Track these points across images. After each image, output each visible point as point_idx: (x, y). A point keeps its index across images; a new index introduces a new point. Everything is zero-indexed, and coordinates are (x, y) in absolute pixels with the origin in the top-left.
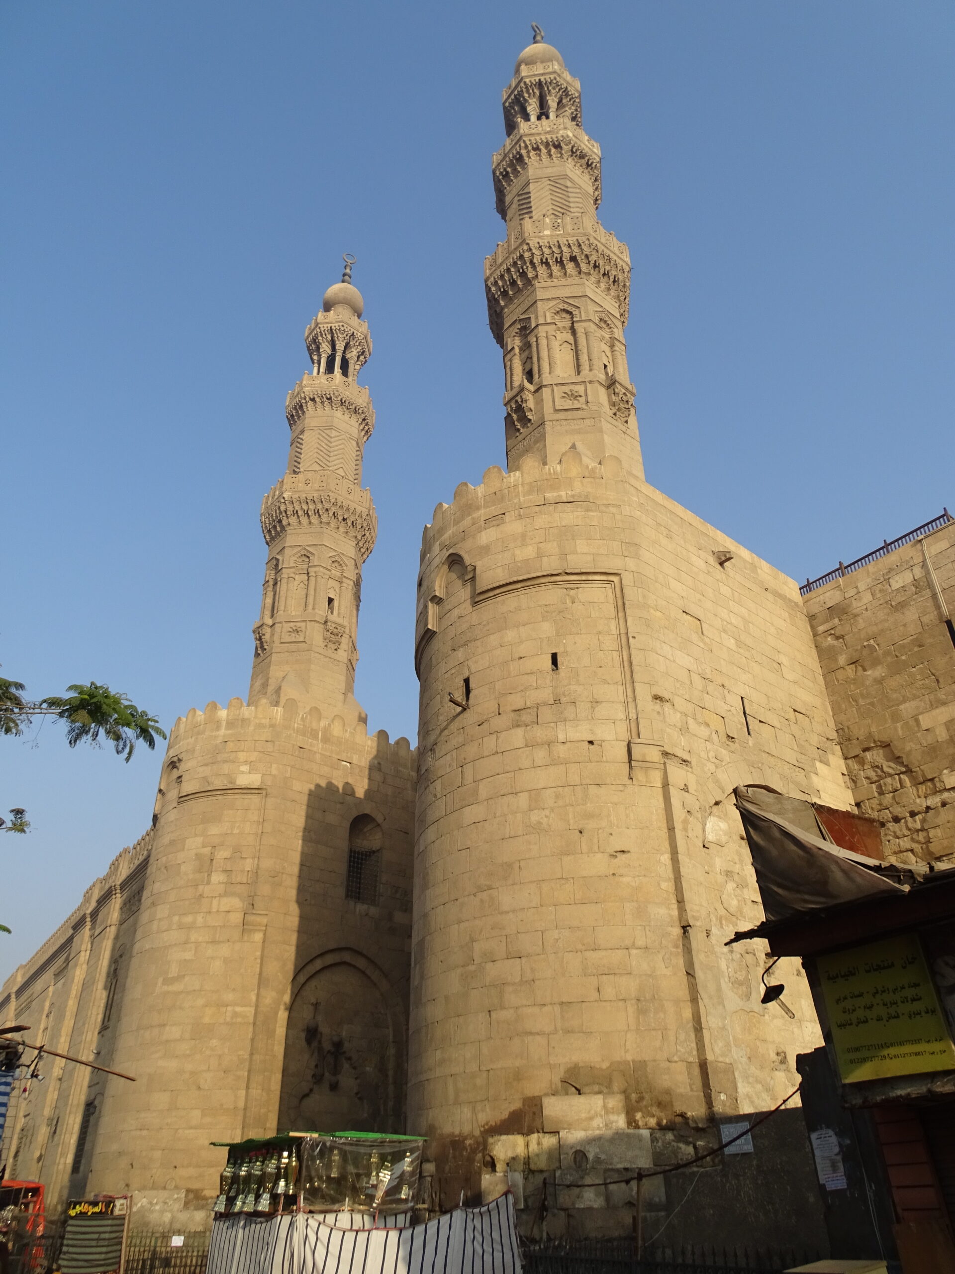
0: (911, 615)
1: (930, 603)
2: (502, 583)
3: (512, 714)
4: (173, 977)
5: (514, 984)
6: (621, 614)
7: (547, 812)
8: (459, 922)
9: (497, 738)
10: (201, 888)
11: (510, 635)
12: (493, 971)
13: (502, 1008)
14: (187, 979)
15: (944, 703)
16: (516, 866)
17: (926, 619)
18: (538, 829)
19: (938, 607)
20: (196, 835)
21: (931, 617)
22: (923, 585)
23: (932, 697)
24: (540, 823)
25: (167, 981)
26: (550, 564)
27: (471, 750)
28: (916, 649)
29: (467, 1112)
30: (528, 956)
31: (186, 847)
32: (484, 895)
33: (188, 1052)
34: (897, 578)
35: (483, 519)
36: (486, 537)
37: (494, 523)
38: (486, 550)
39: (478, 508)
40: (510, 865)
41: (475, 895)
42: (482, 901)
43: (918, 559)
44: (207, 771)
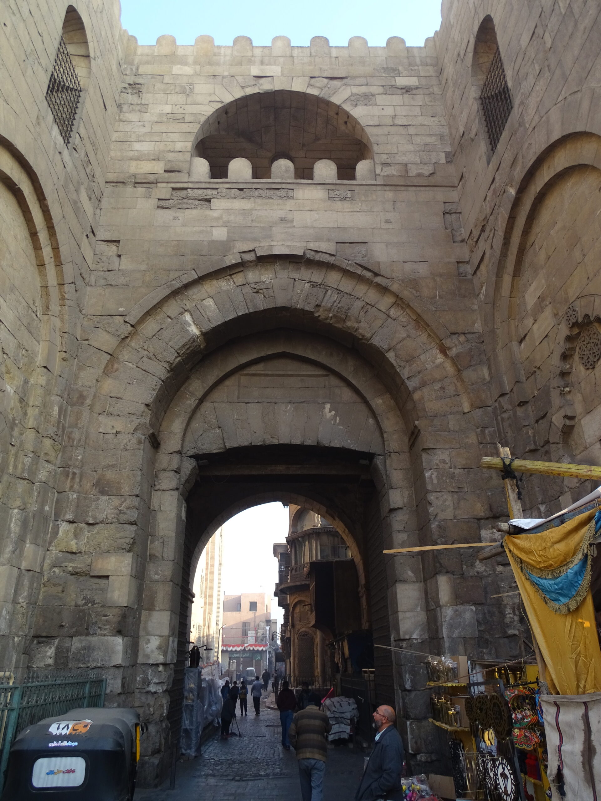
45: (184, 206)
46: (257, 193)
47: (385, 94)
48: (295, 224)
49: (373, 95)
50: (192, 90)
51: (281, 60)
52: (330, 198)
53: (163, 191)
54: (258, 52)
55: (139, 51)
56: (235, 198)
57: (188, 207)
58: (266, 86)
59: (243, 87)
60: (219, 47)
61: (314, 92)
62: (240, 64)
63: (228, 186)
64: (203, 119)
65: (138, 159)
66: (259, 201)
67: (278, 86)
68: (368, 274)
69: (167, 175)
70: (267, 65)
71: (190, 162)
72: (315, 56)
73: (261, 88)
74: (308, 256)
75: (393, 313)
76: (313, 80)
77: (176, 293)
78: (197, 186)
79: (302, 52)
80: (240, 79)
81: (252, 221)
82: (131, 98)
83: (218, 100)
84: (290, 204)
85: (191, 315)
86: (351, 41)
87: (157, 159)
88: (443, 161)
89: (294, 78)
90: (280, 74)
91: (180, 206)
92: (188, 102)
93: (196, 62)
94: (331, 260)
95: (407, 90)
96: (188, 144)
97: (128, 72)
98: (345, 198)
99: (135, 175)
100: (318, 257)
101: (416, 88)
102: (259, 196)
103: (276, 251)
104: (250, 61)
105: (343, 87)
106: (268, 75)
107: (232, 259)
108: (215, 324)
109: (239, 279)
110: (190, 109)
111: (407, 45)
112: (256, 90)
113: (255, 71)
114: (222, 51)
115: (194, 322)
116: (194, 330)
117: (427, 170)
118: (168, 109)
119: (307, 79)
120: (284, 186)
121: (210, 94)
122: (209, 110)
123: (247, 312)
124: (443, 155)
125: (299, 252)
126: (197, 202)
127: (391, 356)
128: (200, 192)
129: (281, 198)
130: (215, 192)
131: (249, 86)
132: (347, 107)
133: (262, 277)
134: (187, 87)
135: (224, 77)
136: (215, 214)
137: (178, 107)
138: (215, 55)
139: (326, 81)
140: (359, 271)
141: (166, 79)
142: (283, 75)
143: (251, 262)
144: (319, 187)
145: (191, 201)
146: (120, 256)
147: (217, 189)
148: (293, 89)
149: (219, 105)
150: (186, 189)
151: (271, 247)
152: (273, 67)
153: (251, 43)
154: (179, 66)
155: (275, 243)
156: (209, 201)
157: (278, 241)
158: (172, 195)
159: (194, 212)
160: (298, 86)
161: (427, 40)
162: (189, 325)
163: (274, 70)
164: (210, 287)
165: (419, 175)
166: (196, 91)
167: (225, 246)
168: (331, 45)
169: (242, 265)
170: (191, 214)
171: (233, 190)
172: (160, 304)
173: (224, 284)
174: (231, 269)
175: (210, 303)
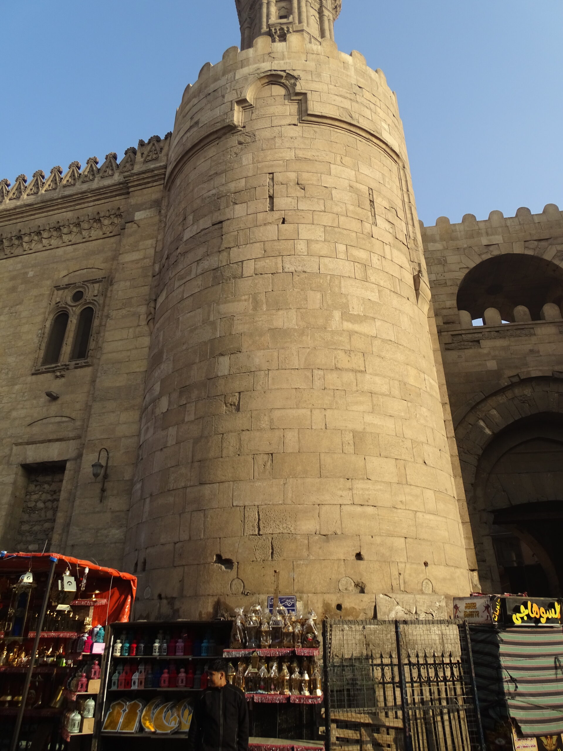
4: (358, 315)
10: (367, 226)
14: (378, 323)
20: (343, 164)
25: (346, 316)
31: (333, 172)
33: (403, 414)
44: (347, 104)
45: (463, 347)
46: (509, 333)
48: (541, 354)
50: (445, 261)
51: (500, 230)
52: (561, 332)
53: (446, 337)
54: (482, 226)
56: (495, 338)
57: (466, 347)
58: (496, 253)
59: (480, 255)
60: (454, 225)
61: (530, 253)
62: (472, 237)
63: (488, 330)
64: (459, 282)
66: (512, 339)
67: (504, 251)
69: (446, 326)
70: (491, 235)
71: (458, 315)
72: (523, 224)
73: (492, 254)
74: (556, 376)
76: (527, 243)
77: (474, 408)
78: (467, 332)
79: (513, 222)
80: (476, 249)
81: (511, 354)
83: (465, 266)
84: (534, 339)
85: (484, 422)
89: (514, 244)
90: (502, 242)
91: (460, 348)
92: (446, 271)
93: (442, 239)
96: (453, 302)
100: (562, 376)
102: (512, 336)
103: (533, 374)
104: (479, 234)
105: (550, 246)
106: (494, 243)
107: (505, 383)
109: (509, 394)
110: (448, 276)
112: (489, 256)
113: (485, 241)
114: (457, 227)
115: (487, 426)
116: (488, 432)
118: (433, 277)
119: (523, 243)
120: (526, 326)
121: (459, 263)
122: (461, 275)
123: (520, 417)
125: (548, 374)
126: (470, 344)
128: (470, 336)
129: (526, 335)
130: (480, 335)
131: (484, 253)
132: (556, 262)
133: (524, 391)
134: (442, 260)
135: (464, 249)
136: (485, 351)
137: (440, 275)
138: (453, 231)
139: (536, 243)
142: (504, 242)
143: (516, 383)
144: (551, 325)
145: (466, 343)
147: (481, 332)
148: (515, 252)
149: (467, 271)
150: (461, 335)
151: (528, 372)
152: (497, 237)
153: (476, 219)
154: (432, 244)
155: (531, 369)
156: (478, 341)
157: (532, 367)
158: (453, 340)
160: (518, 249)
162: (484, 429)
163: (497, 239)
164: (492, 402)
166: (448, 262)
167: (497, 374)
168: (532, 214)
169: (511, 386)
170: (470, 352)
171: (492, 333)
172: (464, 418)
173: (501, 399)
174: (502, 391)
175: (494, 412)
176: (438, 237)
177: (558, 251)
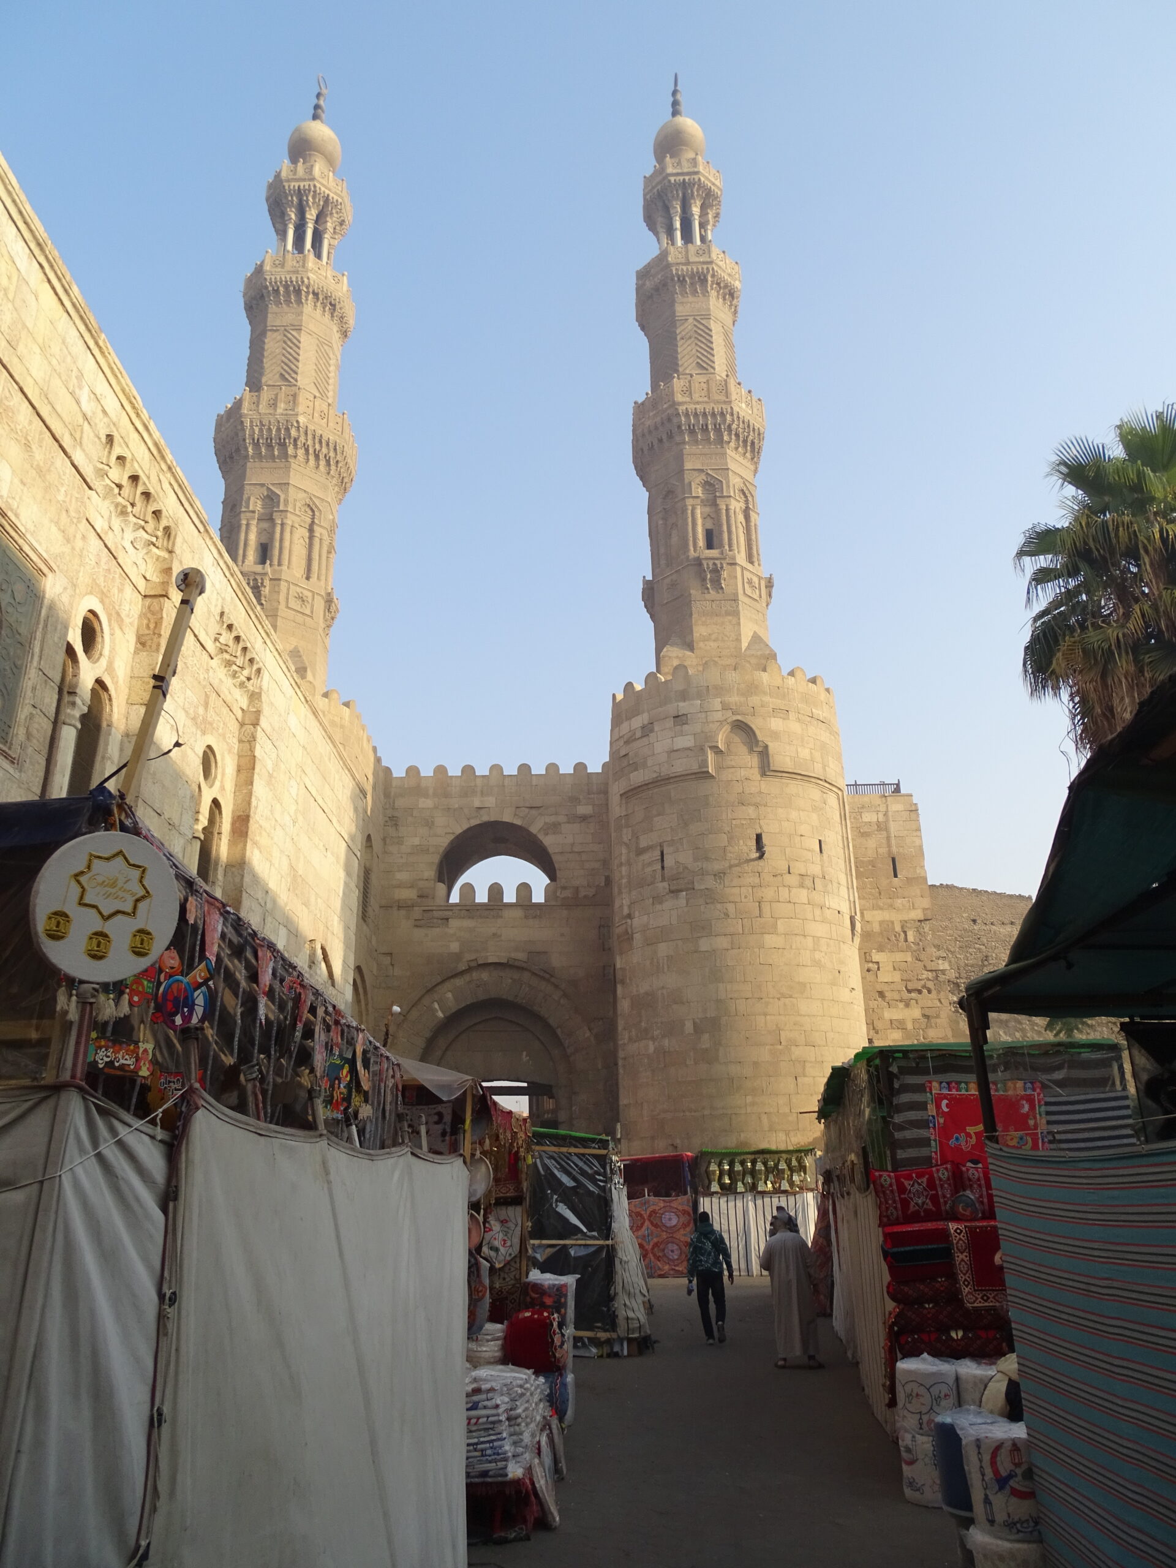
0: (871, 843)
1: (884, 841)
2: (790, 771)
3: (798, 877)
5: (811, 1062)
6: (843, 822)
7: (823, 954)
8: (765, 1015)
9: (790, 892)
11: (794, 815)
12: (797, 1052)
13: (805, 1076)
15: (881, 909)
16: (808, 986)
17: (880, 850)
18: (817, 964)
19: (889, 846)
21: (883, 850)
22: (882, 827)
23: (874, 901)
24: (820, 961)
26: (817, 771)
27: (768, 893)
28: (870, 867)
29: (782, 1136)
30: (819, 1046)
32: (787, 1001)
34: (867, 814)
35: (771, 706)
36: (776, 724)
37: (782, 715)
38: (776, 735)
39: (765, 693)
40: (803, 985)
41: (779, 999)
42: (785, 1005)
43: (883, 808)
45: (432, 925)
46: (478, 913)
47: (568, 823)
49: (560, 824)
50: (433, 822)
51: (496, 790)
52: (526, 917)
53: (417, 912)
54: (479, 782)
55: (394, 784)
56: (464, 918)
57: (435, 925)
58: (485, 818)
59: (468, 819)
60: (452, 777)
61: (518, 822)
62: (466, 795)
63: (459, 908)
64: (441, 850)
65: (398, 886)
66: (480, 920)
67: (493, 817)
68: (547, 976)
69: (419, 900)
70: (486, 795)
71: (434, 888)
72: (521, 786)
73: (481, 819)
74: (510, 963)
75: (562, 1001)
76: (518, 809)
77: (430, 990)
78: (439, 908)
79: (511, 781)
80: (467, 811)
81: (475, 936)
82: (391, 831)
83: (452, 832)
84: (500, 921)
85: (439, 1004)
86: (547, 769)
87: (412, 887)
88: (603, 884)
89: (504, 809)
90: (494, 805)
91: (429, 925)
92: (431, 834)
93: (435, 795)
94: (524, 965)
95: (584, 818)
96: (430, 873)
97: (387, 806)
98: (535, 917)
99: (399, 901)
100: (516, 964)
101: (591, 817)
102: (480, 916)
103: (490, 961)
104: (474, 793)
105: (540, 816)
106: (486, 806)
107: (462, 967)
108: (454, 1010)
109: (467, 977)
110: (433, 841)
111: (589, 771)
112: (478, 822)
113: (477, 802)
114: (454, 781)
115: (440, 1008)
116: (440, 1014)
117: (591, 892)
118: (416, 841)
119: (514, 809)
120: (496, 907)
121: (446, 827)
122: (444, 842)
123: (472, 1001)
124: (603, 878)
125: (504, 961)
126: (440, 921)
127: (559, 1031)
128: (441, 913)
129: (494, 917)
130: (450, 913)
131: (473, 818)
132: (541, 837)
133: (481, 976)
134: (429, 820)
135: (455, 810)
136: (451, 931)
137: (424, 839)
138: (448, 785)
139: (527, 810)
140: (542, 974)
141: (415, 813)
142: (496, 806)
143: (474, 967)
144: (519, 908)
145: (435, 921)
146: (393, 965)
147: (452, 910)
149: (452, 837)
150: (433, 910)
151: (487, 957)
152: (490, 798)
153: (474, 772)
154: (423, 799)
155: (489, 953)
156: (447, 920)
157: (491, 952)
158: (421, 916)
159: (438, 930)
160: (507, 818)
161: (604, 765)
162: (438, 1011)
163: (490, 801)
164: (448, 985)
165: (585, 897)
166: (435, 824)
167: (458, 956)
168: (533, 773)
169: (469, 970)
170: (436, 931)
171: (463, 912)
172: (420, 999)
173: (458, 982)
174: (462, 973)
175: (449, 995)
176: (431, 791)
177: (546, 823)
